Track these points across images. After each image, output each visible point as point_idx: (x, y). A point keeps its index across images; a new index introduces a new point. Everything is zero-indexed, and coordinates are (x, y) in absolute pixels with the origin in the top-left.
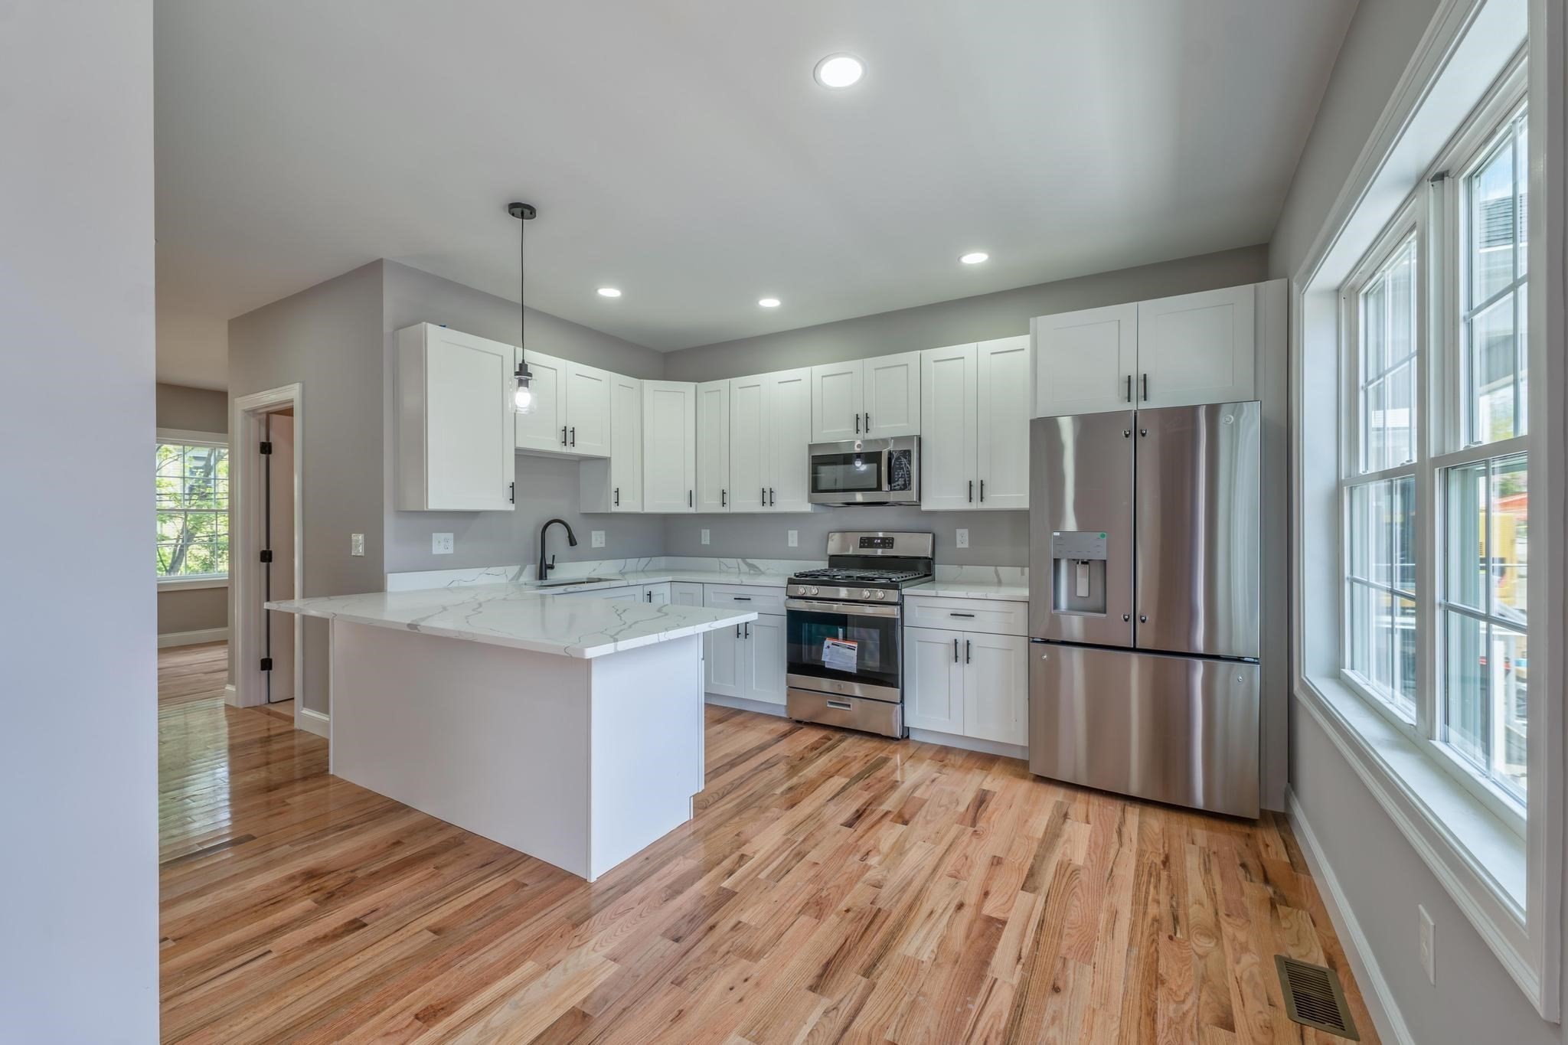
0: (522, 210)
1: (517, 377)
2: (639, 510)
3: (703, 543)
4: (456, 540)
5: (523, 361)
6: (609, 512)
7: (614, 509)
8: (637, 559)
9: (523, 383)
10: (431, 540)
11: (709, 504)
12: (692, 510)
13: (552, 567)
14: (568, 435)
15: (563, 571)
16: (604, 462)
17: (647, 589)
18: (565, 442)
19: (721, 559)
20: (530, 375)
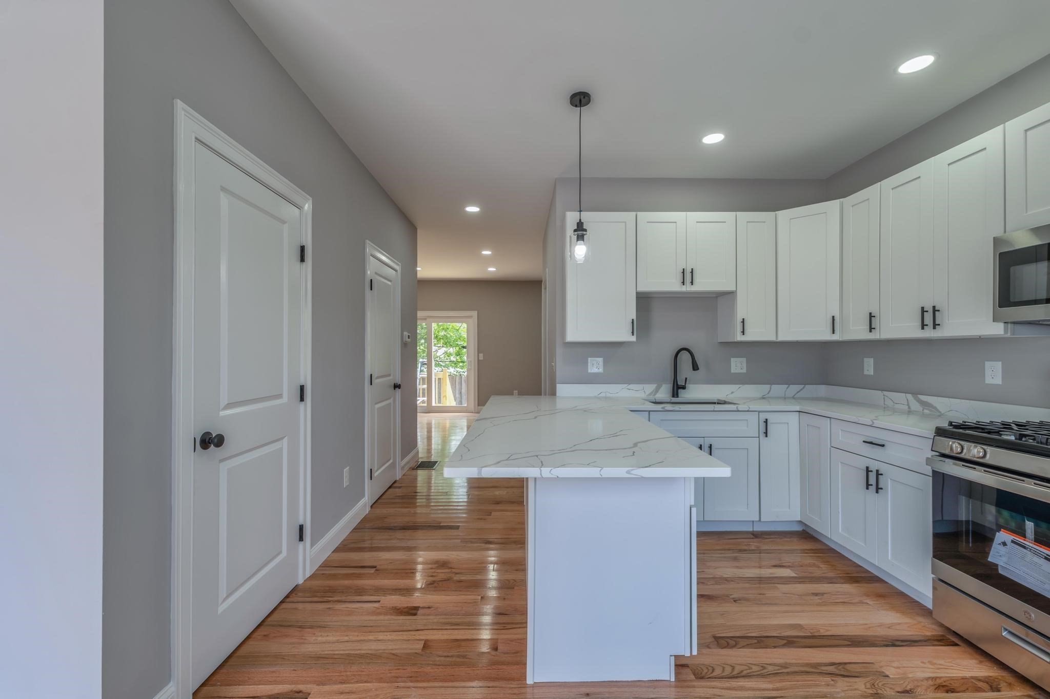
0: (580, 99)
1: (576, 233)
2: (772, 338)
3: (866, 372)
4: (605, 363)
5: (580, 219)
6: (736, 340)
7: (740, 338)
8: (787, 386)
9: (581, 238)
10: (587, 363)
11: (857, 331)
12: (836, 337)
13: (684, 388)
14: (687, 276)
15: (695, 391)
16: (730, 295)
17: (763, 416)
18: (683, 283)
19: (885, 393)
20: (586, 230)
